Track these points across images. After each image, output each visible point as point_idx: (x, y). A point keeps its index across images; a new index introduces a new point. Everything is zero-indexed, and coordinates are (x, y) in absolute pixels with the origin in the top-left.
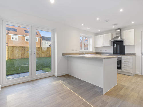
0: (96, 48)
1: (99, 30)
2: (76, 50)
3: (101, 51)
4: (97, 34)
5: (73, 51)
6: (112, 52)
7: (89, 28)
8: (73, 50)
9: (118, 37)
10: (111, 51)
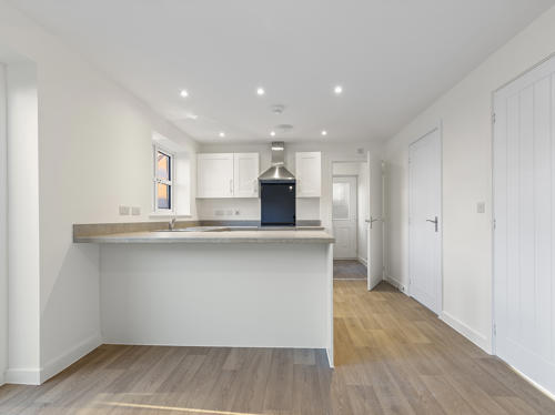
0: (201, 202)
1: (222, 135)
2: (137, 212)
3: (218, 213)
4: (203, 147)
5: (127, 214)
6: (259, 219)
7: (194, 117)
8: (124, 211)
9: (272, 170)
10: (255, 213)
